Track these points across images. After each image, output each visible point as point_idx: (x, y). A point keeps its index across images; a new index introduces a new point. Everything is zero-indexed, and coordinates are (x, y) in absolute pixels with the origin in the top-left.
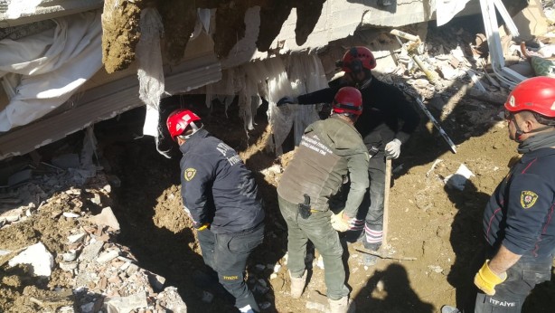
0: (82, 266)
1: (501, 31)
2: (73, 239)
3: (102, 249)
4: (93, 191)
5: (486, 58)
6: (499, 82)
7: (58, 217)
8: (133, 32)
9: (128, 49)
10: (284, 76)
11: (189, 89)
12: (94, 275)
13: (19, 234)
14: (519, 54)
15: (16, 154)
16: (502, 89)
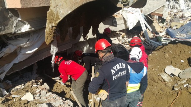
0: (42, 98)
1: (147, 30)
2: (37, 91)
3: (46, 93)
4: (38, 81)
5: (144, 38)
6: (149, 44)
7: (32, 87)
8: (54, 34)
9: (53, 38)
10: (88, 45)
11: (63, 50)
12: (46, 99)
13: (22, 91)
14: (153, 36)
15: (17, 71)
16: (150, 46)
